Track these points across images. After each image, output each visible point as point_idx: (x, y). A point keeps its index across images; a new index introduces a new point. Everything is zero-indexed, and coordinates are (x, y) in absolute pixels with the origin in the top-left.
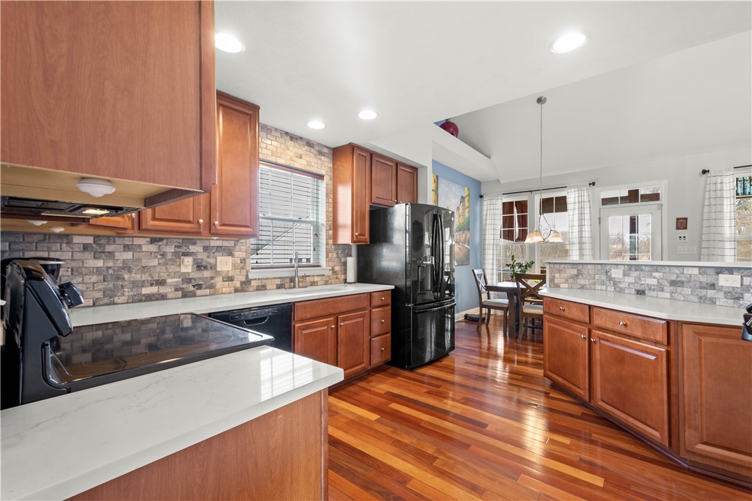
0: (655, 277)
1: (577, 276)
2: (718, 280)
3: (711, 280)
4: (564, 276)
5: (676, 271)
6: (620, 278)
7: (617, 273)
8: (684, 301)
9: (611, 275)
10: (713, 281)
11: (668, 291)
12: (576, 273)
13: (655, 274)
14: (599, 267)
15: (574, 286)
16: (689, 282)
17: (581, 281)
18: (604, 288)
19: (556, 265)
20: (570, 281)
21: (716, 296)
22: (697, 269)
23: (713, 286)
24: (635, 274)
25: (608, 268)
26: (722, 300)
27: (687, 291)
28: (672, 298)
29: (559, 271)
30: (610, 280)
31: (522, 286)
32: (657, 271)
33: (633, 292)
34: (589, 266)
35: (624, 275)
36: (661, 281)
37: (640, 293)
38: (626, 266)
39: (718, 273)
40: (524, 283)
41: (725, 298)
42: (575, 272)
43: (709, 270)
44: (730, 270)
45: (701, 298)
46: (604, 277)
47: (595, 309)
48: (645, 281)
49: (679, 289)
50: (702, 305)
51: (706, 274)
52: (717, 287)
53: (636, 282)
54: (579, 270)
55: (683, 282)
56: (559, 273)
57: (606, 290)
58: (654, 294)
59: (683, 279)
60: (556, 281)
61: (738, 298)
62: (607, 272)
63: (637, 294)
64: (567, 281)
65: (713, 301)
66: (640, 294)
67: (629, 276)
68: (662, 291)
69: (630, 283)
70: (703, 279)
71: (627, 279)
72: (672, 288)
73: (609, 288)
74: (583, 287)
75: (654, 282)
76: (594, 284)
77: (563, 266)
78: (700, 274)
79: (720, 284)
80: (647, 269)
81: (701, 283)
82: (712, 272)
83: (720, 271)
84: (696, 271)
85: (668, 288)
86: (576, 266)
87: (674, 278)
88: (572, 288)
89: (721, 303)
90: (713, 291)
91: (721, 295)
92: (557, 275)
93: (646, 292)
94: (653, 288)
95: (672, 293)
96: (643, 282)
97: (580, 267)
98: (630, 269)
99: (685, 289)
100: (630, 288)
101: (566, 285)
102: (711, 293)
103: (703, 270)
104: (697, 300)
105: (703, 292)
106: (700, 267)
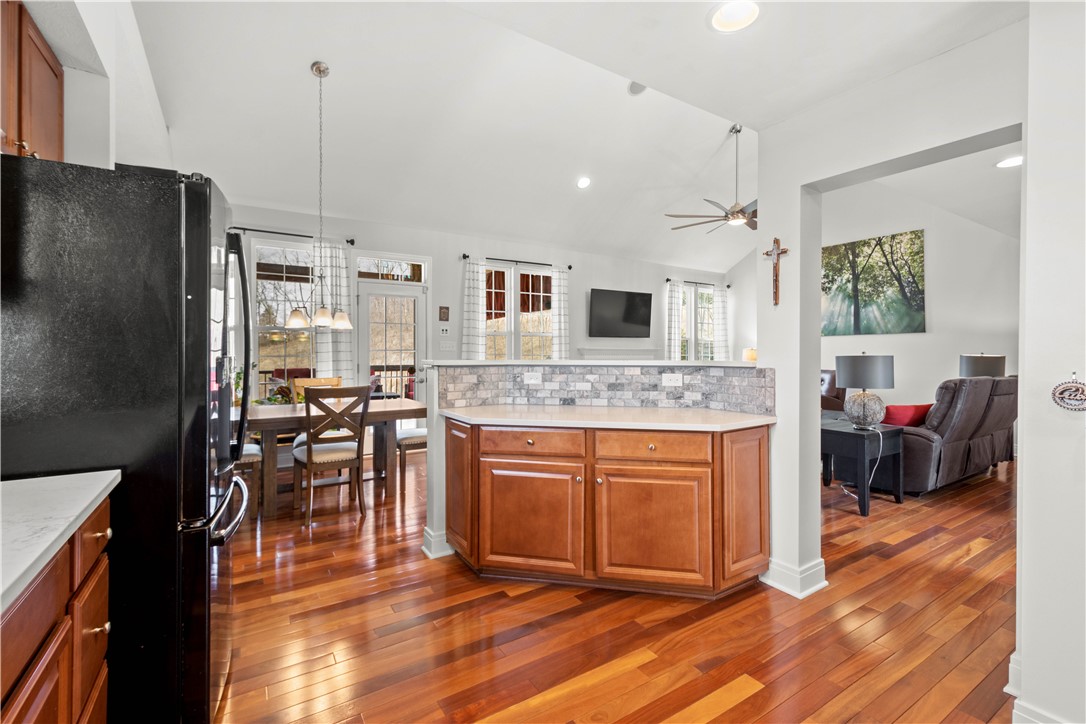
0: (588, 381)
1: (477, 385)
2: (661, 380)
3: (653, 380)
4: (461, 386)
5: (616, 371)
6: (538, 385)
7: (532, 379)
8: (625, 406)
9: (522, 381)
10: (656, 382)
11: (606, 396)
12: (475, 381)
13: (590, 377)
14: (503, 370)
15: (474, 402)
16: (630, 384)
17: (483, 394)
18: (510, 400)
19: (449, 370)
20: (469, 395)
21: (658, 398)
22: (639, 369)
23: (655, 387)
24: (562, 378)
25: (517, 370)
26: (664, 402)
27: (628, 395)
28: (610, 405)
29: (454, 379)
30: (520, 389)
31: (315, 411)
32: (591, 373)
33: (557, 402)
34: (492, 370)
35: (544, 380)
36: (596, 385)
37: (568, 402)
38: (547, 368)
39: (660, 373)
40: (322, 406)
41: (668, 398)
42: (473, 379)
43: (652, 369)
44: (672, 369)
45: (643, 401)
46: (509, 385)
47: (598, 433)
48: (575, 386)
49: (619, 393)
50: (644, 409)
51: (649, 374)
52: (659, 388)
53: (561, 389)
54: (480, 376)
55: (622, 385)
56: (454, 382)
57: (514, 404)
58: (587, 402)
59: (624, 381)
60: (450, 396)
61: (680, 398)
62: (515, 377)
63: (564, 404)
64: (464, 396)
65: (655, 404)
66: (569, 404)
67: (551, 381)
68: (598, 397)
69: (552, 391)
70: (646, 380)
71: (548, 385)
72: (610, 393)
73: (518, 401)
74: (484, 403)
75: (588, 386)
76: (498, 396)
77: (459, 370)
78: (642, 373)
79: (663, 384)
80: (578, 370)
81: (643, 384)
82: (654, 371)
83: (662, 370)
84: (638, 371)
85: (605, 394)
86: (475, 370)
87: (612, 380)
88: (471, 405)
89: (663, 405)
90: (655, 393)
91: (663, 396)
92: (451, 387)
93: (577, 400)
94: (585, 394)
95: (610, 399)
96: (572, 388)
97: (481, 371)
98: (553, 373)
99: (626, 393)
100: (552, 397)
101: (462, 403)
102: (653, 395)
103: (646, 369)
104: (639, 404)
105: (646, 393)
106: (642, 367)
